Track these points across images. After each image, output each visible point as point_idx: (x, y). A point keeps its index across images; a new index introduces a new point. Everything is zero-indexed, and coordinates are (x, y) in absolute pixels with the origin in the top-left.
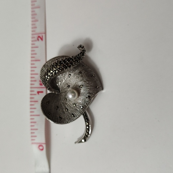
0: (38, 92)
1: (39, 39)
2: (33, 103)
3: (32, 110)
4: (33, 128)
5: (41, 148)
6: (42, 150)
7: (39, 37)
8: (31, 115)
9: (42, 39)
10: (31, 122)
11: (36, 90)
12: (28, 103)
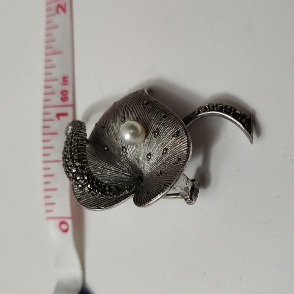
0: (58, 115)
1: (60, 10)
2: (47, 137)
3: (47, 151)
4: (48, 186)
5: (64, 227)
6: (66, 231)
7: (59, 6)
8: (45, 162)
9: (64, 10)
10: (46, 176)
11: (54, 111)
12: (39, 137)
